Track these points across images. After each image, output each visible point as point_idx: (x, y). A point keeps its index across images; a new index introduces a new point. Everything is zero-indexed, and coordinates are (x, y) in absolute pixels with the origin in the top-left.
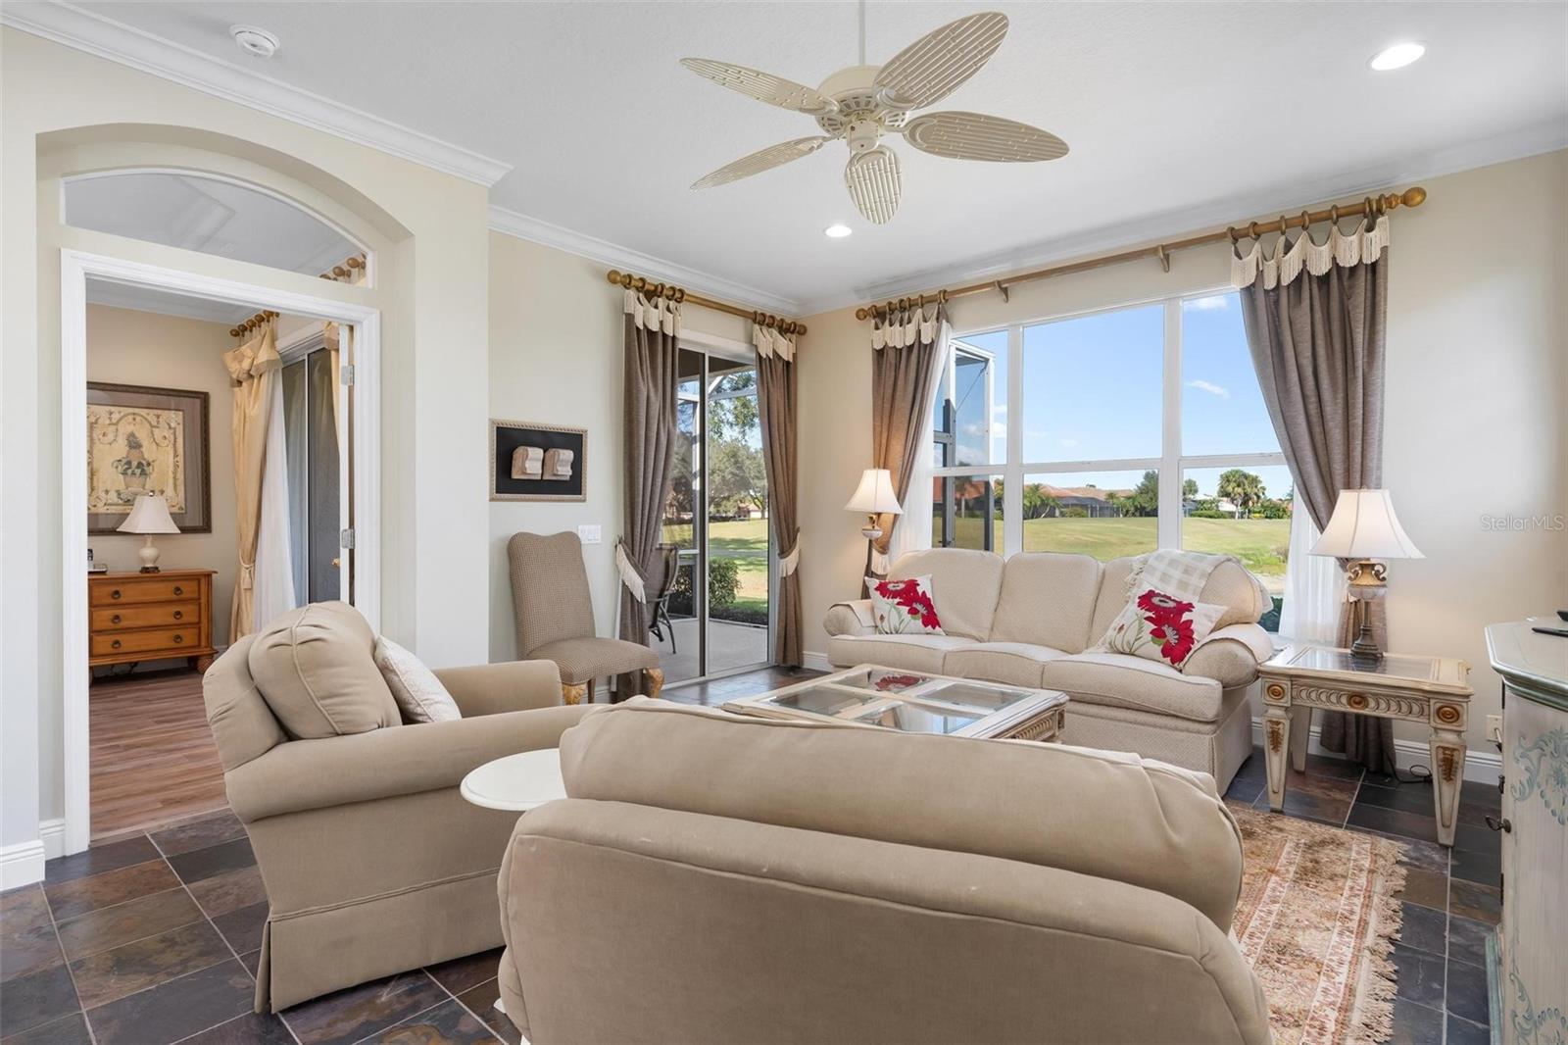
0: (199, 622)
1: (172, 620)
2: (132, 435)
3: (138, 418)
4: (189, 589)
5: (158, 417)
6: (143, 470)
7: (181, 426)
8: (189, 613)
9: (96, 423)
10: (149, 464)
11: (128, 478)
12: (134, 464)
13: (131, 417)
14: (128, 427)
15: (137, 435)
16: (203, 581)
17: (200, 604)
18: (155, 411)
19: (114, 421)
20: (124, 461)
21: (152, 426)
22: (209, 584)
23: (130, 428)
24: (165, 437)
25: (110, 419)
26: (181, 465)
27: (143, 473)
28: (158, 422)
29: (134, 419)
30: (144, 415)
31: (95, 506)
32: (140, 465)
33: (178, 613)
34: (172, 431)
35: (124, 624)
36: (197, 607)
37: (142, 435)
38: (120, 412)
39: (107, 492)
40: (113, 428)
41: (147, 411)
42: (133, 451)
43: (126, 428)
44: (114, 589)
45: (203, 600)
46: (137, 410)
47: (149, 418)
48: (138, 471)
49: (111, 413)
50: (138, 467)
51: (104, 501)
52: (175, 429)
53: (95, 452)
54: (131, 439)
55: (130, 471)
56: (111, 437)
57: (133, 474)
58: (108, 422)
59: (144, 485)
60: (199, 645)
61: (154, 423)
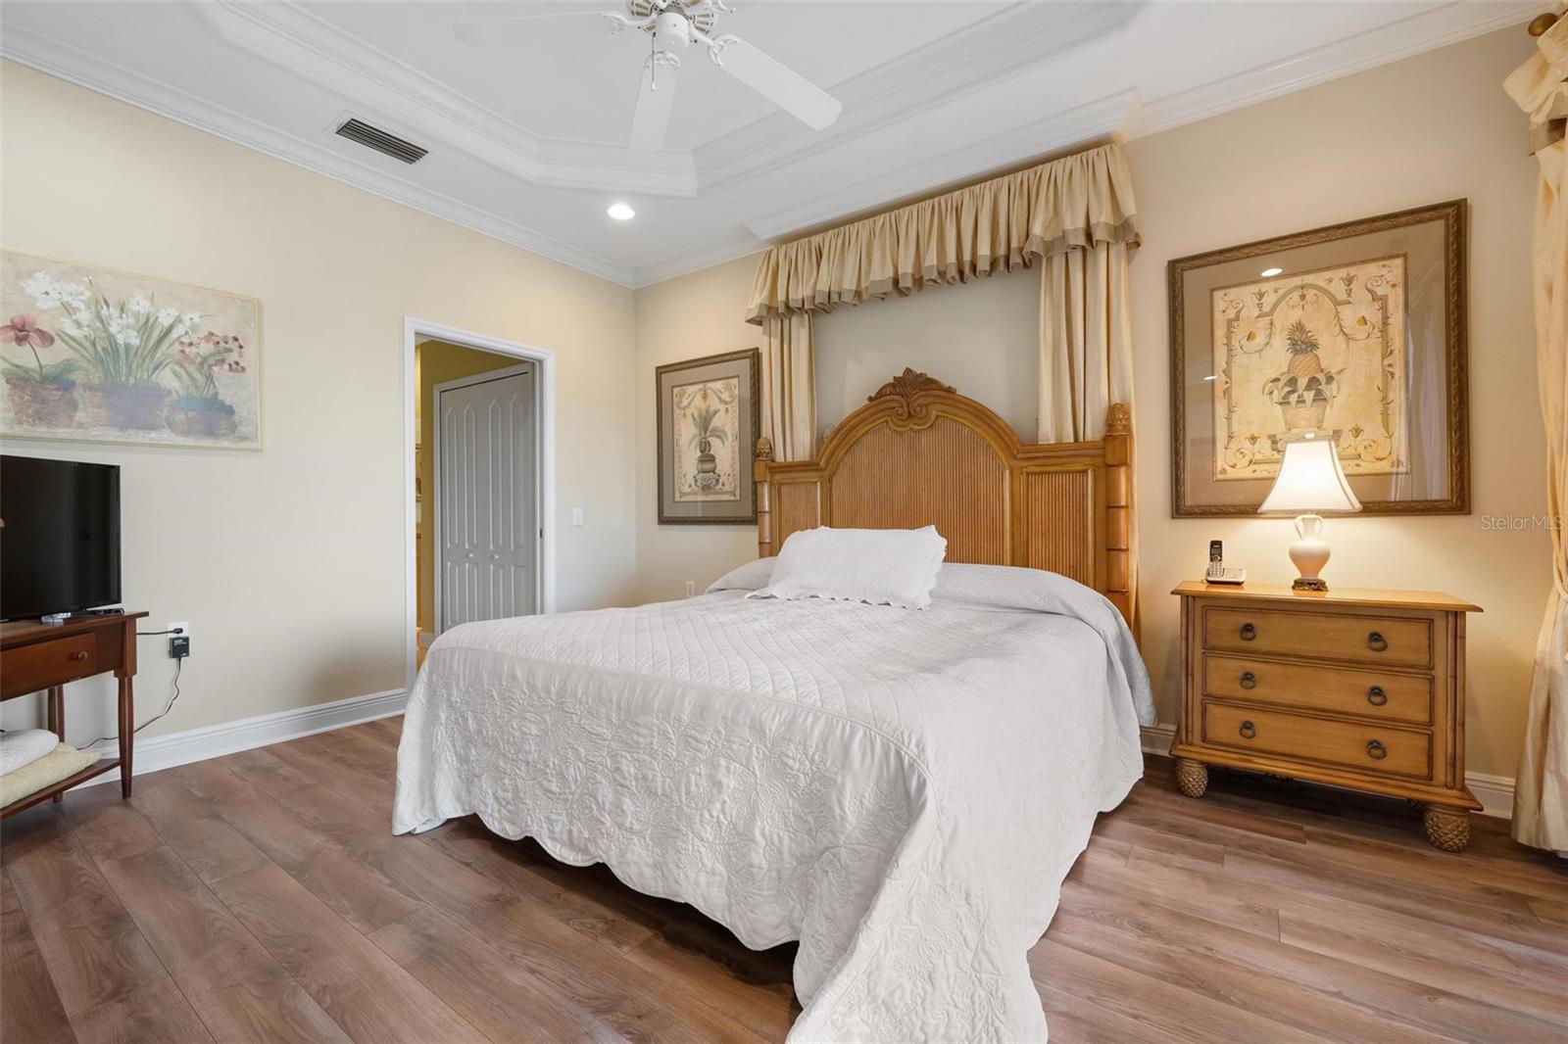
0: (1431, 722)
1: (1361, 705)
2: (1299, 327)
3: (1310, 294)
4: (1404, 642)
5: (1349, 281)
6: (1319, 393)
7: (1400, 290)
8: (1405, 699)
9: (1237, 318)
10: (1330, 379)
11: (1291, 411)
12: (1303, 382)
13: (1296, 295)
14: (1290, 313)
15: (1309, 326)
16: (1440, 624)
17: (1432, 680)
18: (1343, 273)
19: (1266, 309)
20: (1284, 380)
21: (1337, 303)
22: (1458, 636)
23: (1295, 316)
24: (1364, 321)
25: (1260, 306)
26: (1398, 372)
27: (1319, 397)
28: (1349, 293)
29: (1303, 297)
30: (1322, 284)
31: (1233, 466)
32: (1313, 382)
33: (1376, 691)
34: (1377, 305)
35: (1260, 692)
36: (1424, 687)
37: (1319, 327)
38: (1276, 291)
39: (1253, 439)
40: (1264, 322)
41: (1327, 275)
42: (1300, 357)
43: (1287, 317)
44: (1244, 619)
45: (1441, 672)
46: (1309, 279)
47: (1331, 288)
48: (1309, 396)
49: (1261, 295)
50: (1308, 388)
51: (1248, 458)
52: (1384, 299)
53: (1234, 370)
54: (1297, 336)
55: (1293, 398)
56: (1260, 339)
57: (1301, 401)
58: (1256, 312)
59: (1321, 421)
60: (1429, 778)
61: (1341, 296)
